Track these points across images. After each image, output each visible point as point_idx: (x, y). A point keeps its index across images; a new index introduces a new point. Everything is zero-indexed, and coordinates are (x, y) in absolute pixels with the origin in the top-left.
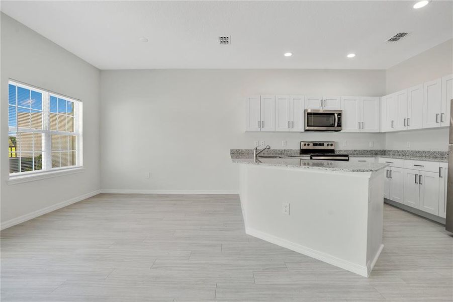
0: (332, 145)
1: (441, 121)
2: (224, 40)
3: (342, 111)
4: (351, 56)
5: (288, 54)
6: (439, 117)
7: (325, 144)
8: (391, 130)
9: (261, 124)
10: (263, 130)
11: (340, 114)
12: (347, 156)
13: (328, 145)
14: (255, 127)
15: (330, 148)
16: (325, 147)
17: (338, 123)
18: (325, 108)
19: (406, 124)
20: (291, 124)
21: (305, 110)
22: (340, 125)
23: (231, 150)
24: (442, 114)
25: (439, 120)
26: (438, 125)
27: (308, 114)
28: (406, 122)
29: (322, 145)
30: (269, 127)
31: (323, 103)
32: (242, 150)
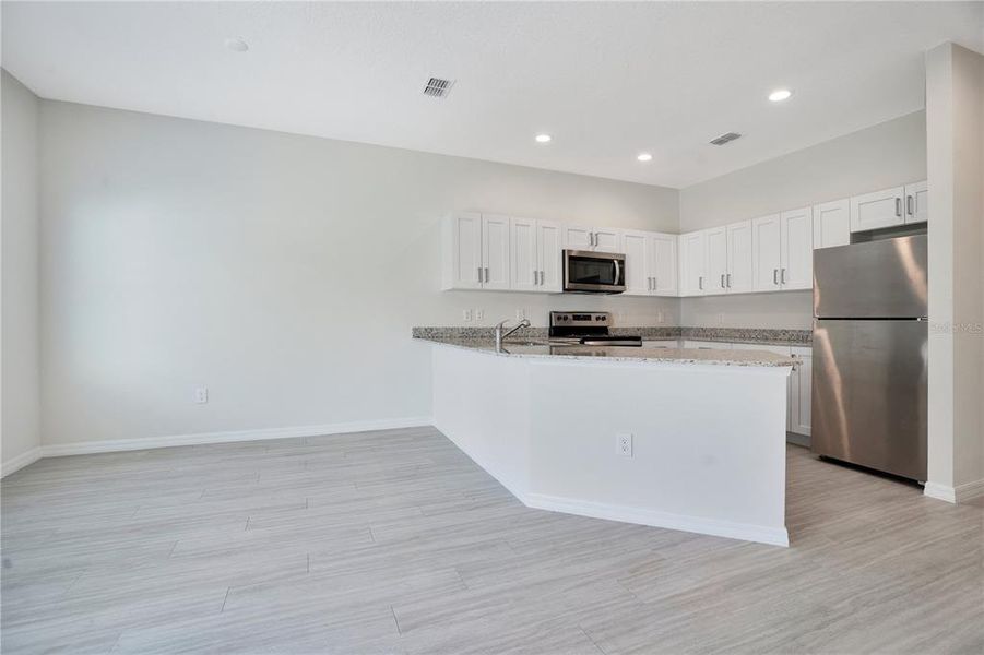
0: (604, 319)
1: (783, 282)
2: (436, 86)
3: (624, 256)
4: (645, 157)
5: (543, 138)
6: (778, 275)
7: (593, 317)
8: (696, 292)
9: (484, 274)
10: (487, 286)
11: (622, 262)
12: (638, 339)
13: (598, 319)
14: (472, 281)
15: (600, 324)
16: (593, 323)
17: (620, 279)
18: (596, 250)
19: (725, 285)
20: (539, 277)
21: (564, 251)
22: (621, 283)
23: (415, 330)
24: (783, 270)
25: (778, 280)
26: (777, 288)
27: (571, 258)
28: (726, 280)
29: (588, 318)
30: (498, 282)
31: (594, 239)
32: (437, 329)
